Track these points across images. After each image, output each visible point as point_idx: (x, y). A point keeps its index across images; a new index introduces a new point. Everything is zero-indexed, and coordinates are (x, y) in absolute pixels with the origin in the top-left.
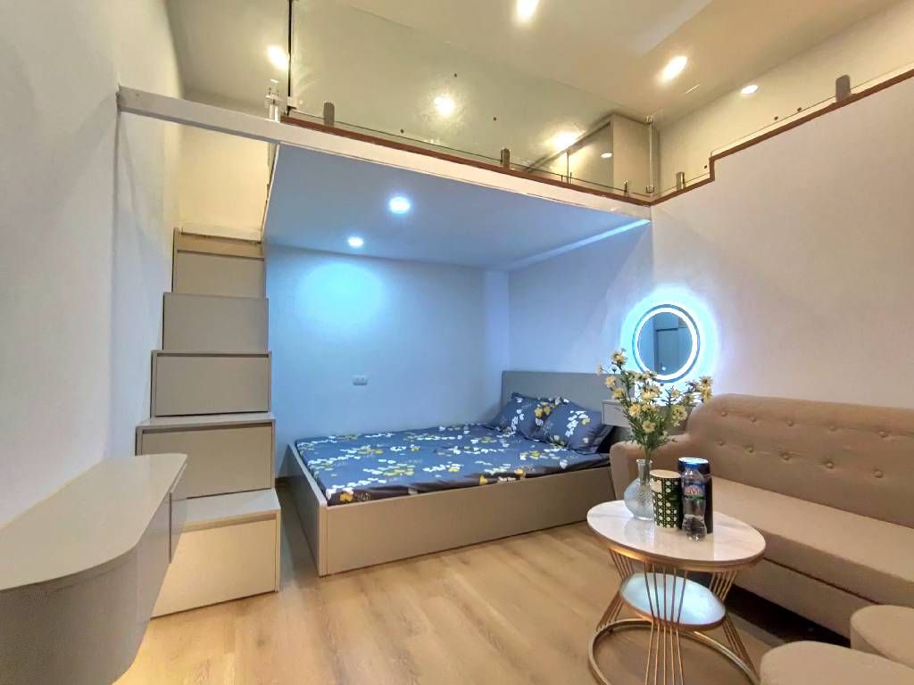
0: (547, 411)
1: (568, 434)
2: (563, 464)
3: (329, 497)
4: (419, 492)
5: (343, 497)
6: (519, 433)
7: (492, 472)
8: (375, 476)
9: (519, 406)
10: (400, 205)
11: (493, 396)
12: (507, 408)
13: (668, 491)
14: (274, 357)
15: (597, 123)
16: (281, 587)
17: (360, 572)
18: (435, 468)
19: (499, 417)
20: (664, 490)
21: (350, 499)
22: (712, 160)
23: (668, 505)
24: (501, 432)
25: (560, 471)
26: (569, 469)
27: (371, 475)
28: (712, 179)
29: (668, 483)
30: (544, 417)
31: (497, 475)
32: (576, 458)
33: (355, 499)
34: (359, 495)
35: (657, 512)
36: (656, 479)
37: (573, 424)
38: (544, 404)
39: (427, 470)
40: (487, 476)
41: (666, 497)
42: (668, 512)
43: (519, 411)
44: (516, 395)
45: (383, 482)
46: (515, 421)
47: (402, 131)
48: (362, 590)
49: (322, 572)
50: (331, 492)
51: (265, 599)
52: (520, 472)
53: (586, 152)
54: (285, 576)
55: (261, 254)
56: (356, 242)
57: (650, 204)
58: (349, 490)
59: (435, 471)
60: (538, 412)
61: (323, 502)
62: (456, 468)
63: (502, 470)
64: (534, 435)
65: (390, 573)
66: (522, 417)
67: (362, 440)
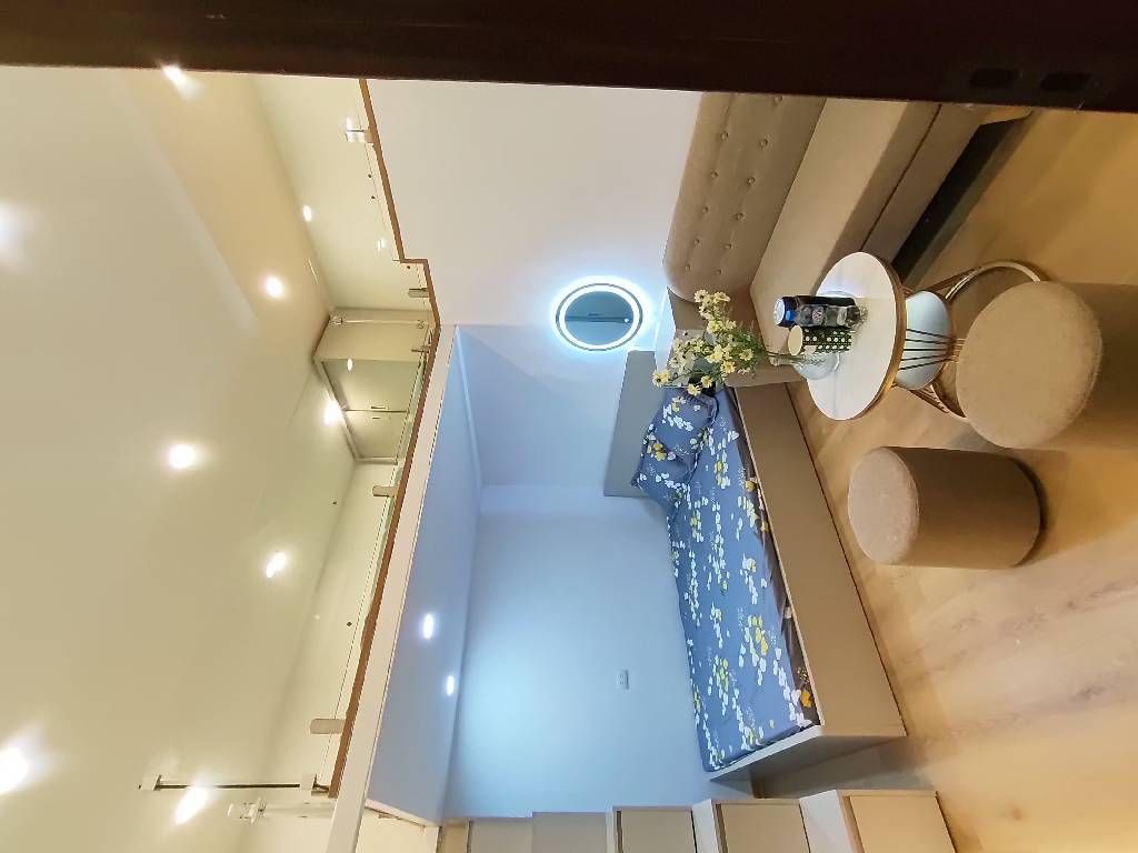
0: (658, 446)
1: (689, 428)
2: (734, 435)
3: (810, 722)
4: (788, 604)
5: (807, 704)
6: (686, 480)
7: (753, 517)
8: (770, 667)
9: (651, 478)
10: (428, 626)
11: (634, 508)
12: (652, 492)
13: (815, 339)
14: (620, 804)
15: (320, 377)
16: (929, 787)
17: (893, 682)
18: (753, 589)
19: (661, 502)
20: (813, 343)
21: (807, 695)
22: (403, 260)
23: (829, 339)
24: (684, 502)
25: (742, 440)
26: (739, 428)
27: (769, 672)
28: (425, 262)
29: (808, 339)
30: (665, 450)
31: (757, 511)
32: (724, 420)
33: (807, 687)
34: (800, 682)
35: (835, 351)
36: (803, 350)
37: (679, 422)
38: (649, 451)
39: (755, 600)
40: (758, 523)
41: (822, 341)
42: (836, 340)
43: (658, 479)
44: (634, 482)
45: (778, 652)
46: (670, 484)
47: (349, 624)
48: (921, 678)
49: (901, 732)
50: (801, 720)
51: (948, 809)
52: (748, 485)
53: (349, 389)
54: (914, 784)
55: (461, 826)
56: (450, 685)
57: (438, 325)
58: (796, 695)
59: (757, 588)
60: (659, 457)
61: (815, 732)
62: (748, 563)
63: (750, 505)
64: (691, 465)
65: (890, 643)
66: (665, 476)
67: (699, 675)
